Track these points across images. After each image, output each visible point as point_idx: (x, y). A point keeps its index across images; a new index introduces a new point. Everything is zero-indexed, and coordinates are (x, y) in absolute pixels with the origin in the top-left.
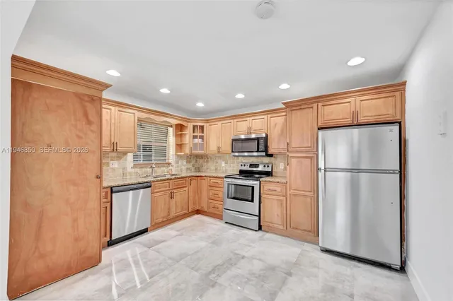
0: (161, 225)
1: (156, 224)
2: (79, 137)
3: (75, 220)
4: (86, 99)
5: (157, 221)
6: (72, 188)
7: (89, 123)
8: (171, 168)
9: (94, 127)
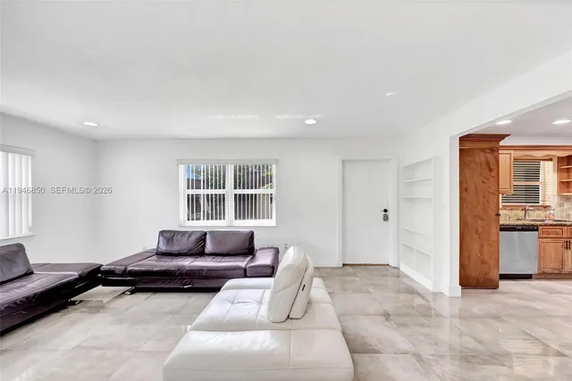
0: (548, 276)
1: (544, 273)
2: (484, 182)
3: (482, 246)
4: (488, 151)
5: (546, 270)
6: (479, 222)
7: (491, 170)
8: (552, 212)
9: (494, 174)
